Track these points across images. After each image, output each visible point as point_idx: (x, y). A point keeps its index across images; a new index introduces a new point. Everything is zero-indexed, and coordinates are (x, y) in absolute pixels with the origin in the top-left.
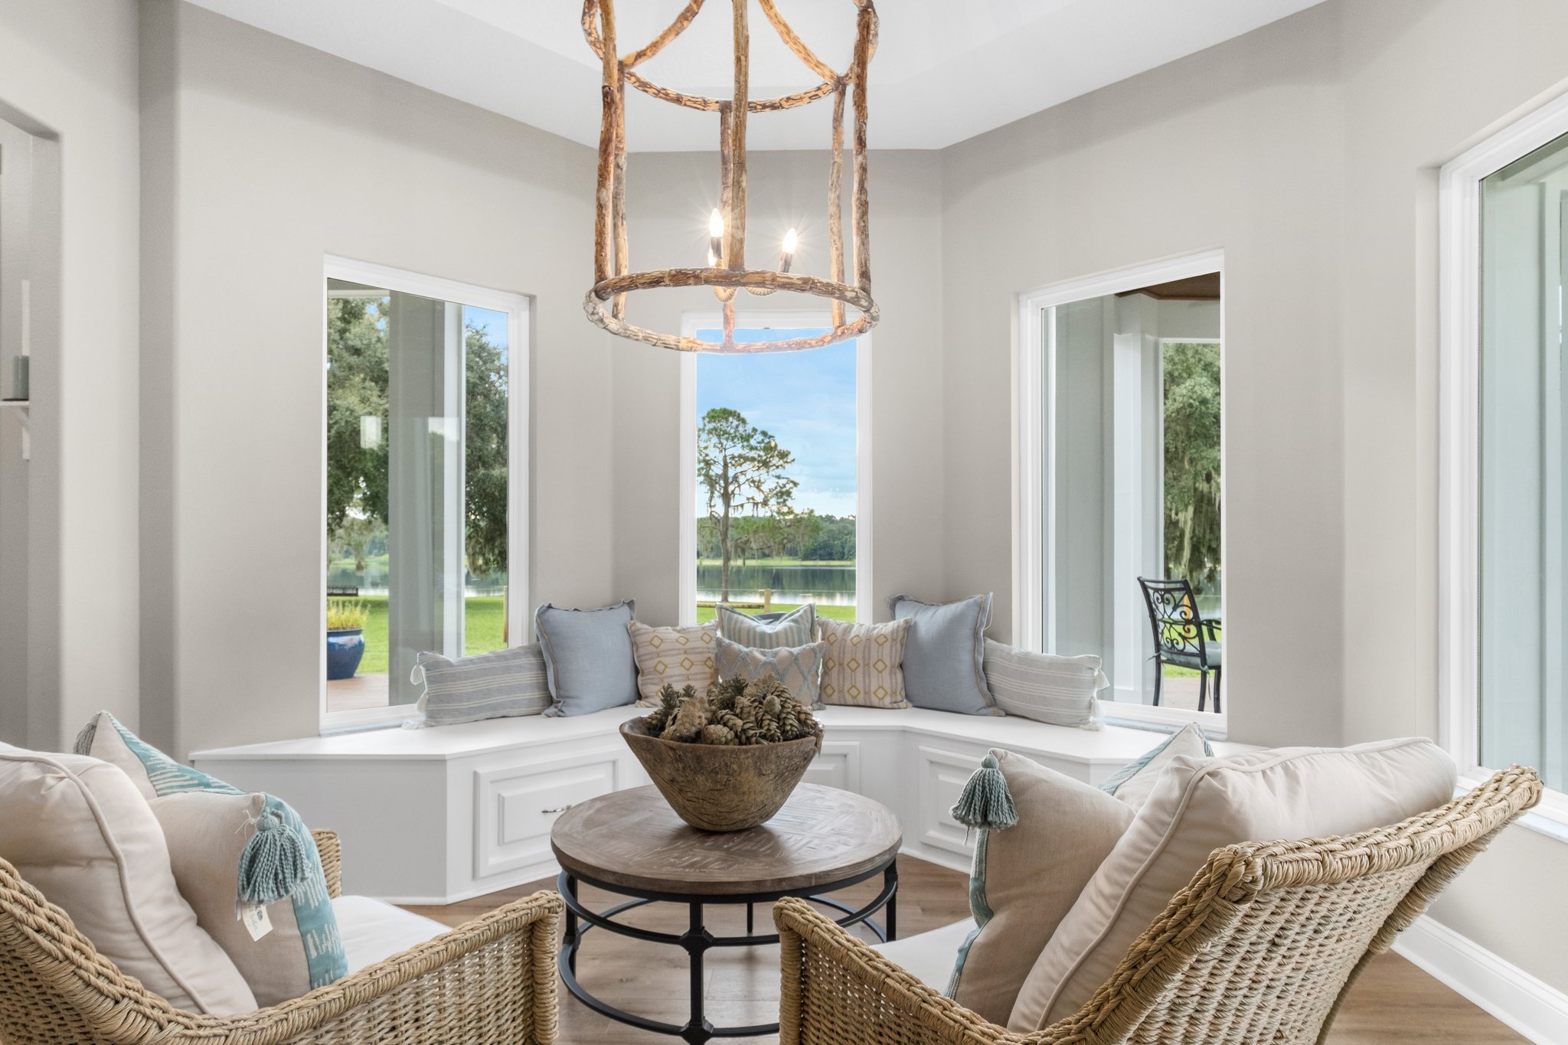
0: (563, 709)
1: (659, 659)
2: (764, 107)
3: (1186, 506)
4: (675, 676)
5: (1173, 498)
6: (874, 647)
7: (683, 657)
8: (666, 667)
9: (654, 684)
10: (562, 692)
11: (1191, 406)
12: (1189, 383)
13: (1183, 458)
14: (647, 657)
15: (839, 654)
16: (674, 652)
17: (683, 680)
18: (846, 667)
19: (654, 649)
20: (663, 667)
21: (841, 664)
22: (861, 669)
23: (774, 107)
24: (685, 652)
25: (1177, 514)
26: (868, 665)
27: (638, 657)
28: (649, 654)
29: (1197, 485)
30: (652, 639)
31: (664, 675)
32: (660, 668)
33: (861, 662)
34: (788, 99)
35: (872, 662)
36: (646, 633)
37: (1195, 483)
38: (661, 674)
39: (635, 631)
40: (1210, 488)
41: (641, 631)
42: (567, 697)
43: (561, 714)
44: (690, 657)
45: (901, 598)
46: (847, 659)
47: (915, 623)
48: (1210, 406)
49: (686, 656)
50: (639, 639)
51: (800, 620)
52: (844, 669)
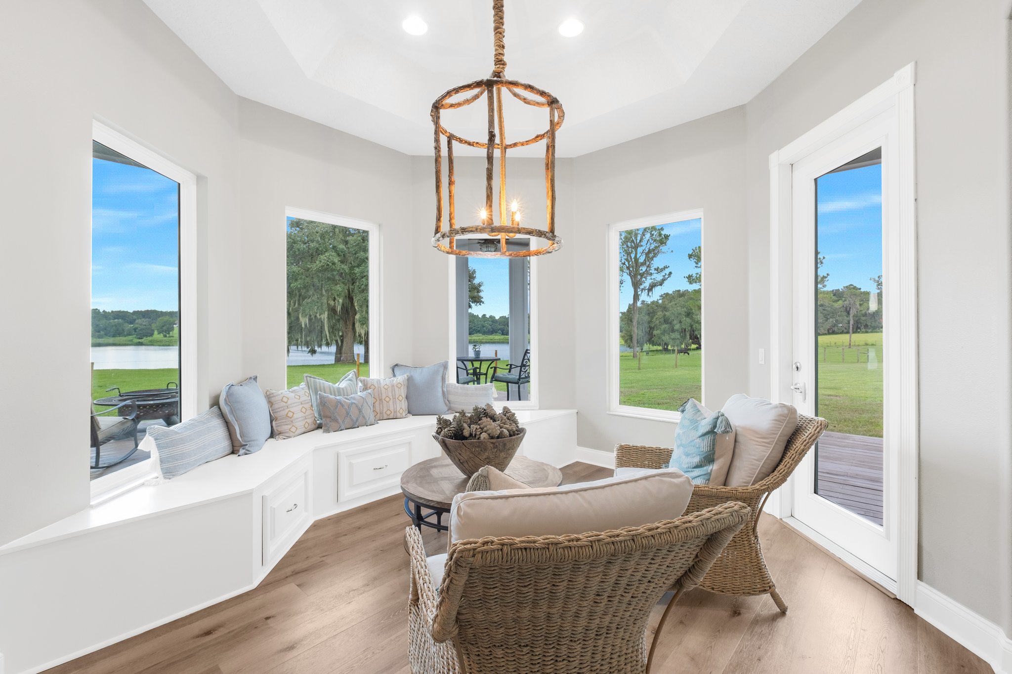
0: (249, 449)
1: (288, 410)
2: (466, 142)
3: (324, 312)
4: (300, 418)
5: (318, 308)
6: (396, 389)
7: (301, 406)
8: (294, 413)
9: (287, 425)
10: (246, 439)
11: (328, 265)
12: (327, 254)
13: (322, 289)
14: (280, 409)
15: (379, 395)
16: (296, 404)
17: (304, 420)
18: (383, 401)
19: (285, 404)
20: (292, 414)
21: (381, 400)
22: (391, 401)
23: (469, 144)
24: (302, 404)
25: (320, 315)
26: (395, 398)
27: (272, 410)
28: (282, 407)
29: (329, 302)
30: (282, 398)
31: (293, 419)
32: (290, 414)
33: (391, 397)
34: (477, 143)
35: (397, 396)
36: (278, 395)
37: (328, 301)
38: (291, 418)
39: (270, 394)
40: (335, 303)
41: (275, 394)
42: (249, 441)
43: (248, 452)
44: (304, 406)
45: (397, 365)
46: (384, 397)
47: (412, 376)
48: (336, 266)
49: (303, 405)
50: (273, 399)
51: (352, 379)
52: (382, 402)
